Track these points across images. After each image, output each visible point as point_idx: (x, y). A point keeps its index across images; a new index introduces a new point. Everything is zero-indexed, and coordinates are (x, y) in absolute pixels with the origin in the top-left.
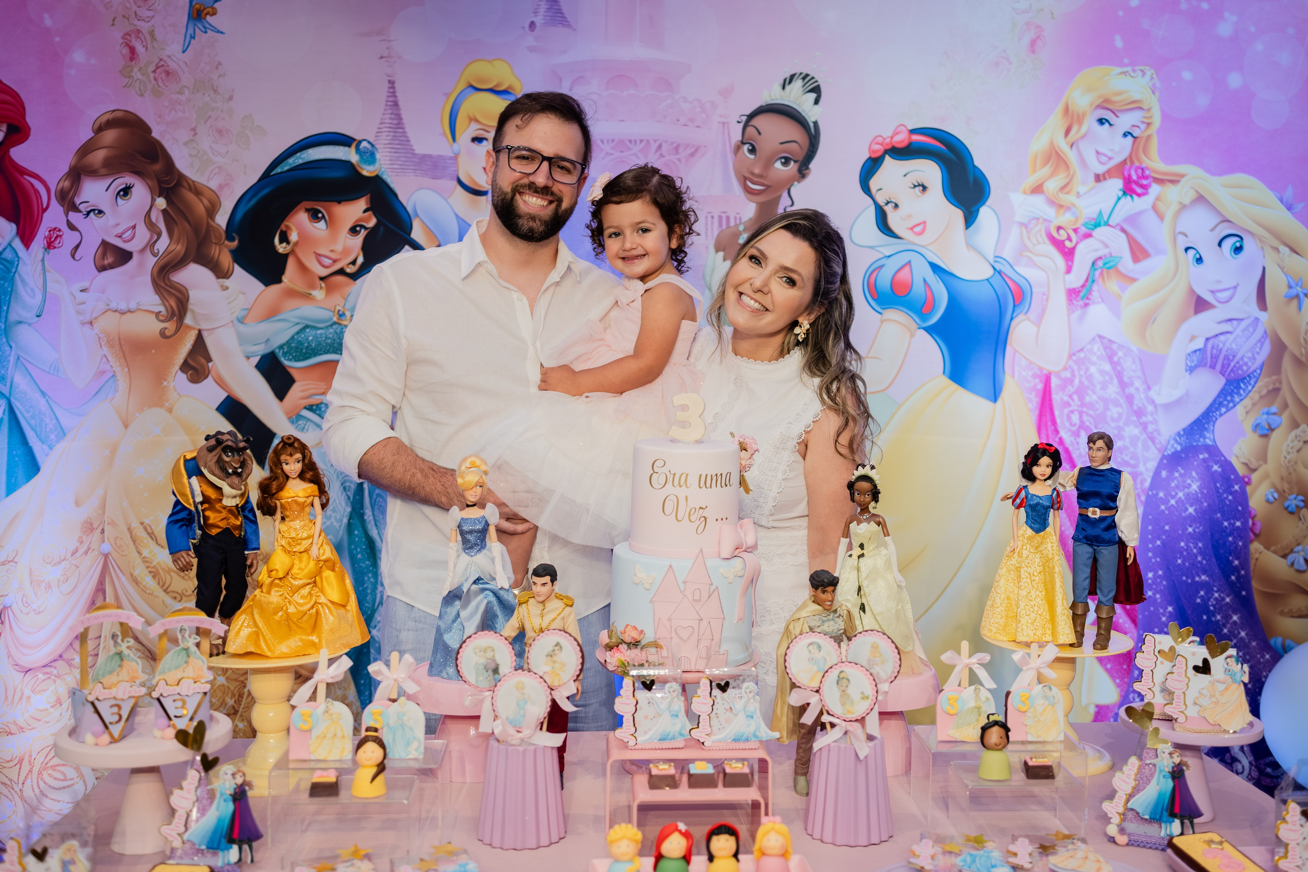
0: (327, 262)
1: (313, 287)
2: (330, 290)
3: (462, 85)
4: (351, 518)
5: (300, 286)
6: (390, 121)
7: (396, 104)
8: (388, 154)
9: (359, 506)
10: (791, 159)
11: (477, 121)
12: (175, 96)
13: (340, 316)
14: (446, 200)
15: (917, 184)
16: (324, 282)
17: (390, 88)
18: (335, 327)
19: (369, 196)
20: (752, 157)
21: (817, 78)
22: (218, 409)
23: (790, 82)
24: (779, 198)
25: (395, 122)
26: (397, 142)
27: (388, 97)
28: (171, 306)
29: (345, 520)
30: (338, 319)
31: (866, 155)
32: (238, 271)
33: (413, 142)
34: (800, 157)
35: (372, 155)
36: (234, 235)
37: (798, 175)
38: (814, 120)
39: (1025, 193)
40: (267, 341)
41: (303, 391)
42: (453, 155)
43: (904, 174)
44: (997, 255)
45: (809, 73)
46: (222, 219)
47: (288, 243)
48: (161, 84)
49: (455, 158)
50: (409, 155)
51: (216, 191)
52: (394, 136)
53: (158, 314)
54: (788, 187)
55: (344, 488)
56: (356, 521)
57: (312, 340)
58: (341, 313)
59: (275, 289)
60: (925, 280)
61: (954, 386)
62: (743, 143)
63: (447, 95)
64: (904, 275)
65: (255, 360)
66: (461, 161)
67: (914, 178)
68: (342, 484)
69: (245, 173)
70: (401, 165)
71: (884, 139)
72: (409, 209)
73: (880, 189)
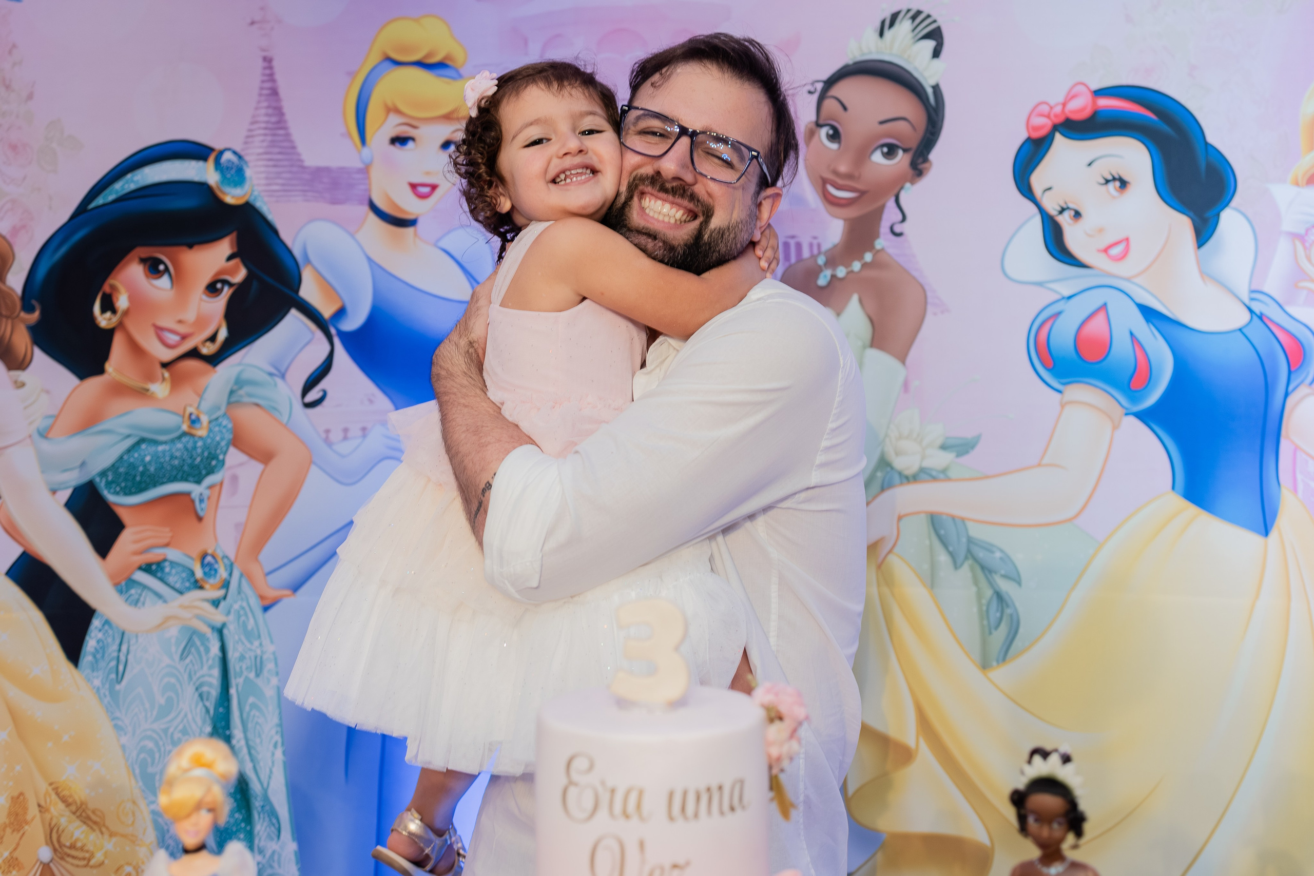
0: (173, 338)
1: (151, 378)
2: (177, 382)
3: (374, 58)
5: (131, 377)
6: (265, 119)
7: (274, 92)
8: (263, 169)
9: (223, 723)
10: (897, 147)
11: (398, 111)
13: (193, 422)
14: (352, 235)
15: (1110, 178)
16: (168, 371)
17: (265, 68)
18: (184, 439)
19: (234, 235)
20: (834, 146)
21: (935, 16)
22: (11, 573)
23: (892, 24)
24: (880, 211)
25: (274, 119)
26: (276, 150)
27: (263, 82)
30: (190, 427)
31: (1024, 136)
32: (39, 356)
33: (301, 148)
34: (914, 143)
35: (240, 171)
36: (34, 302)
37: (910, 172)
38: (933, 82)
39: (1297, 184)
40: (83, 464)
41: (136, 542)
42: (360, 165)
43: (1088, 161)
44: (1254, 287)
45: (921, 9)
46: (16, 280)
47: (114, 311)
49: (365, 170)
50: (295, 169)
51: (8, 237)
52: (272, 141)
54: (895, 192)
55: (199, 696)
57: (150, 462)
58: (193, 417)
59: (94, 383)
60: (1132, 334)
61: (1192, 510)
62: (819, 125)
63: (352, 75)
64: (1097, 326)
65: (65, 495)
66: (376, 175)
67: (1105, 168)
68: (197, 689)
69: (50, 208)
70: (283, 185)
71: (1051, 108)
72: (297, 252)
73: (1050, 189)
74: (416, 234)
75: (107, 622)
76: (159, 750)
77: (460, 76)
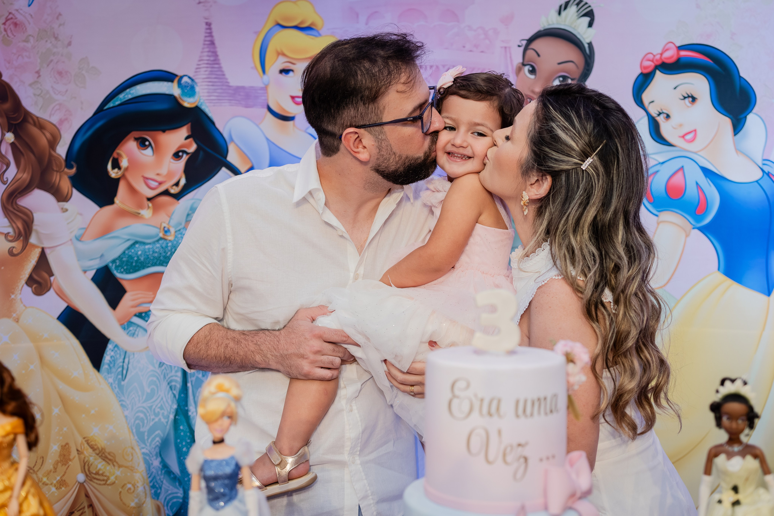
0: (154, 184)
1: (141, 207)
2: (156, 209)
3: (270, 24)
4: (177, 414)
5: (130, 206)
6: (208, 58)
7: (212, 43)
8: (206, 87)
9: (184, 403)
10: (568, 77)
11: (284, 55)
12: (22, 44)
13: (166, 232)
14: (257, 126)
15: (686, 96)
16: (151, 202)
17: (207, 29)
18: (161, 242)
19: (189, 125)
20: (532, 77)
21: (590, 3)
22: (60, 318)
23: (565, 8)
25: (212, 58)
26: (214, 76)
27: (206, 37)
28: (18, 228)
29: (172, 417)
30: (164, 235)
31: (638, 71)
33: (228, 76)
34: (577, 76)
35: (192, 88)
36: (73, 163)
38: (588, 41)
40: (102, 256)
41: (133, 300)
42: (262, 86)
43: (674, 86)
44: (765, 158)
46: (62, 150)
47: (120, 168)
48: (10, 34)
49: (265, 88)
50: (224, 87)
51: (57, 125)
52: (211, 71)
53: (6, 235)
55: (171, 388)
56: (181, 418)
57: (141, 255)
58: (166, 229)
59: (108, 209)
60: (697, 184)
61: (729, 281)
62: (524, 65)
63: (257, 33)
64: (678, 179)
65: (92, 273)
66: (271, 91)
67: (684, 90)
68: (168, 384)
69: (82, 108)
70: (217, 96)
71: (654, 56)
72: (226, 135)
73: (653, 102)
74: (294, 125)
75: (116, 346)
76: (147, 418)
77: (320, 35)
